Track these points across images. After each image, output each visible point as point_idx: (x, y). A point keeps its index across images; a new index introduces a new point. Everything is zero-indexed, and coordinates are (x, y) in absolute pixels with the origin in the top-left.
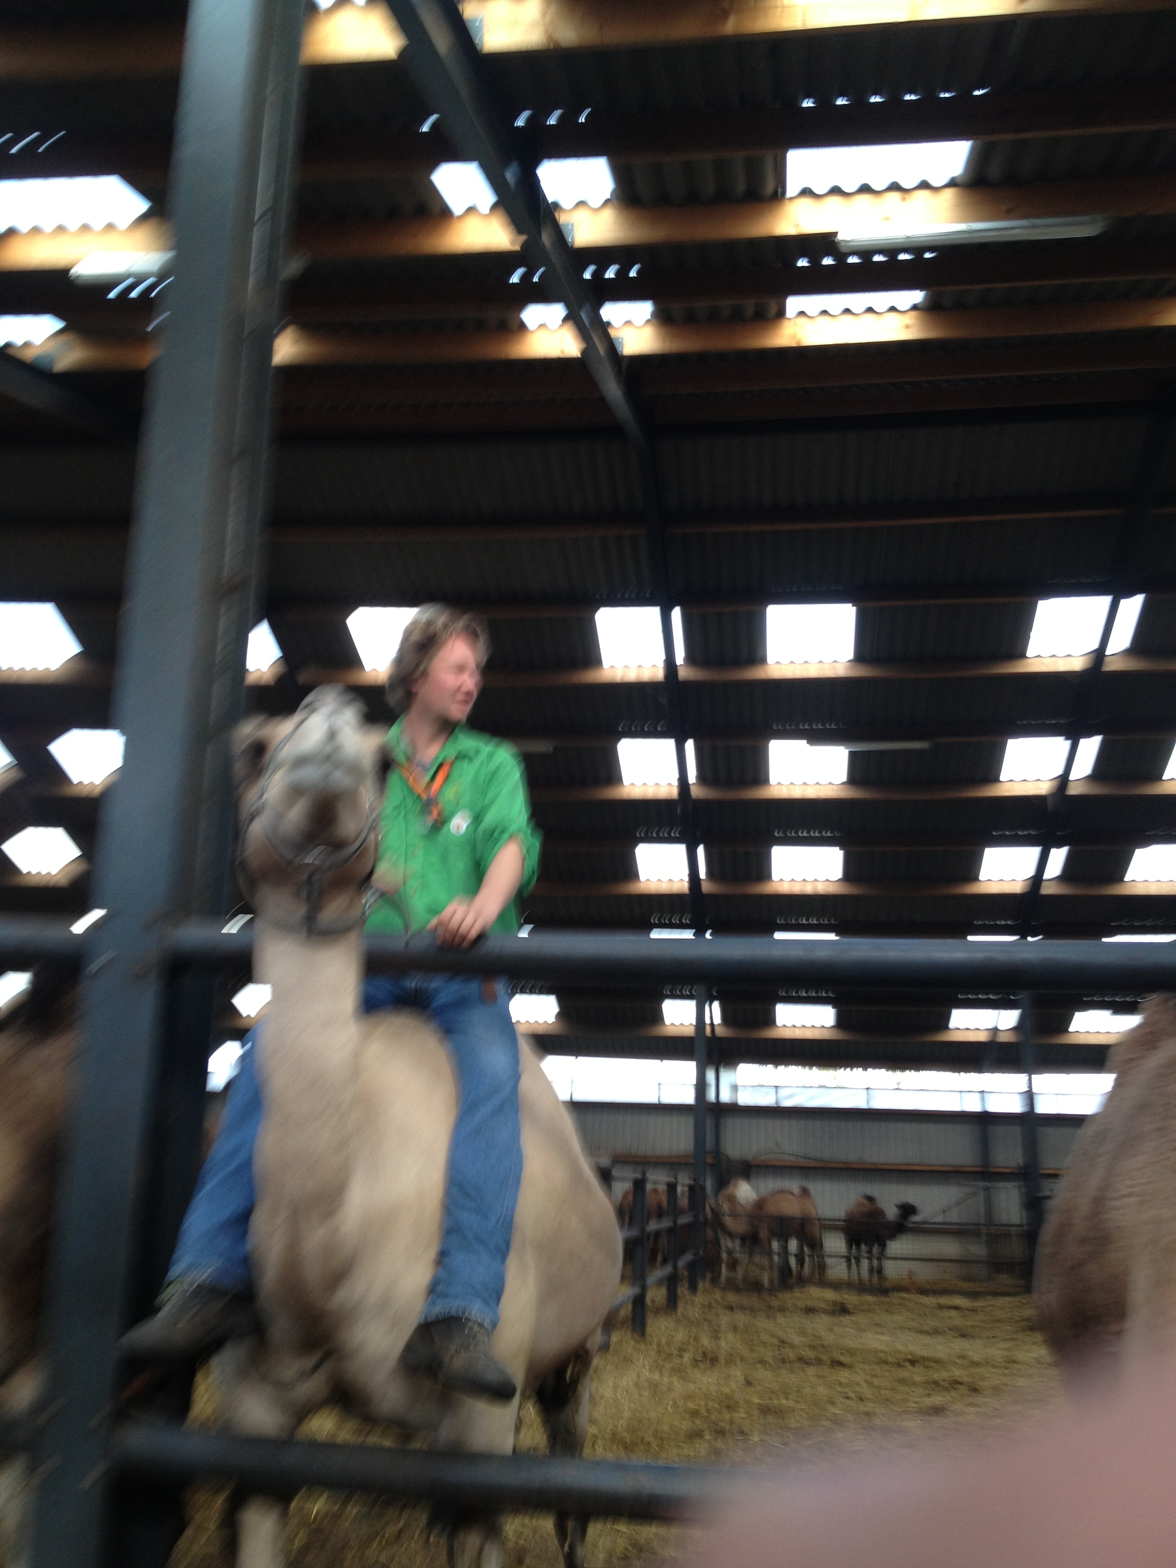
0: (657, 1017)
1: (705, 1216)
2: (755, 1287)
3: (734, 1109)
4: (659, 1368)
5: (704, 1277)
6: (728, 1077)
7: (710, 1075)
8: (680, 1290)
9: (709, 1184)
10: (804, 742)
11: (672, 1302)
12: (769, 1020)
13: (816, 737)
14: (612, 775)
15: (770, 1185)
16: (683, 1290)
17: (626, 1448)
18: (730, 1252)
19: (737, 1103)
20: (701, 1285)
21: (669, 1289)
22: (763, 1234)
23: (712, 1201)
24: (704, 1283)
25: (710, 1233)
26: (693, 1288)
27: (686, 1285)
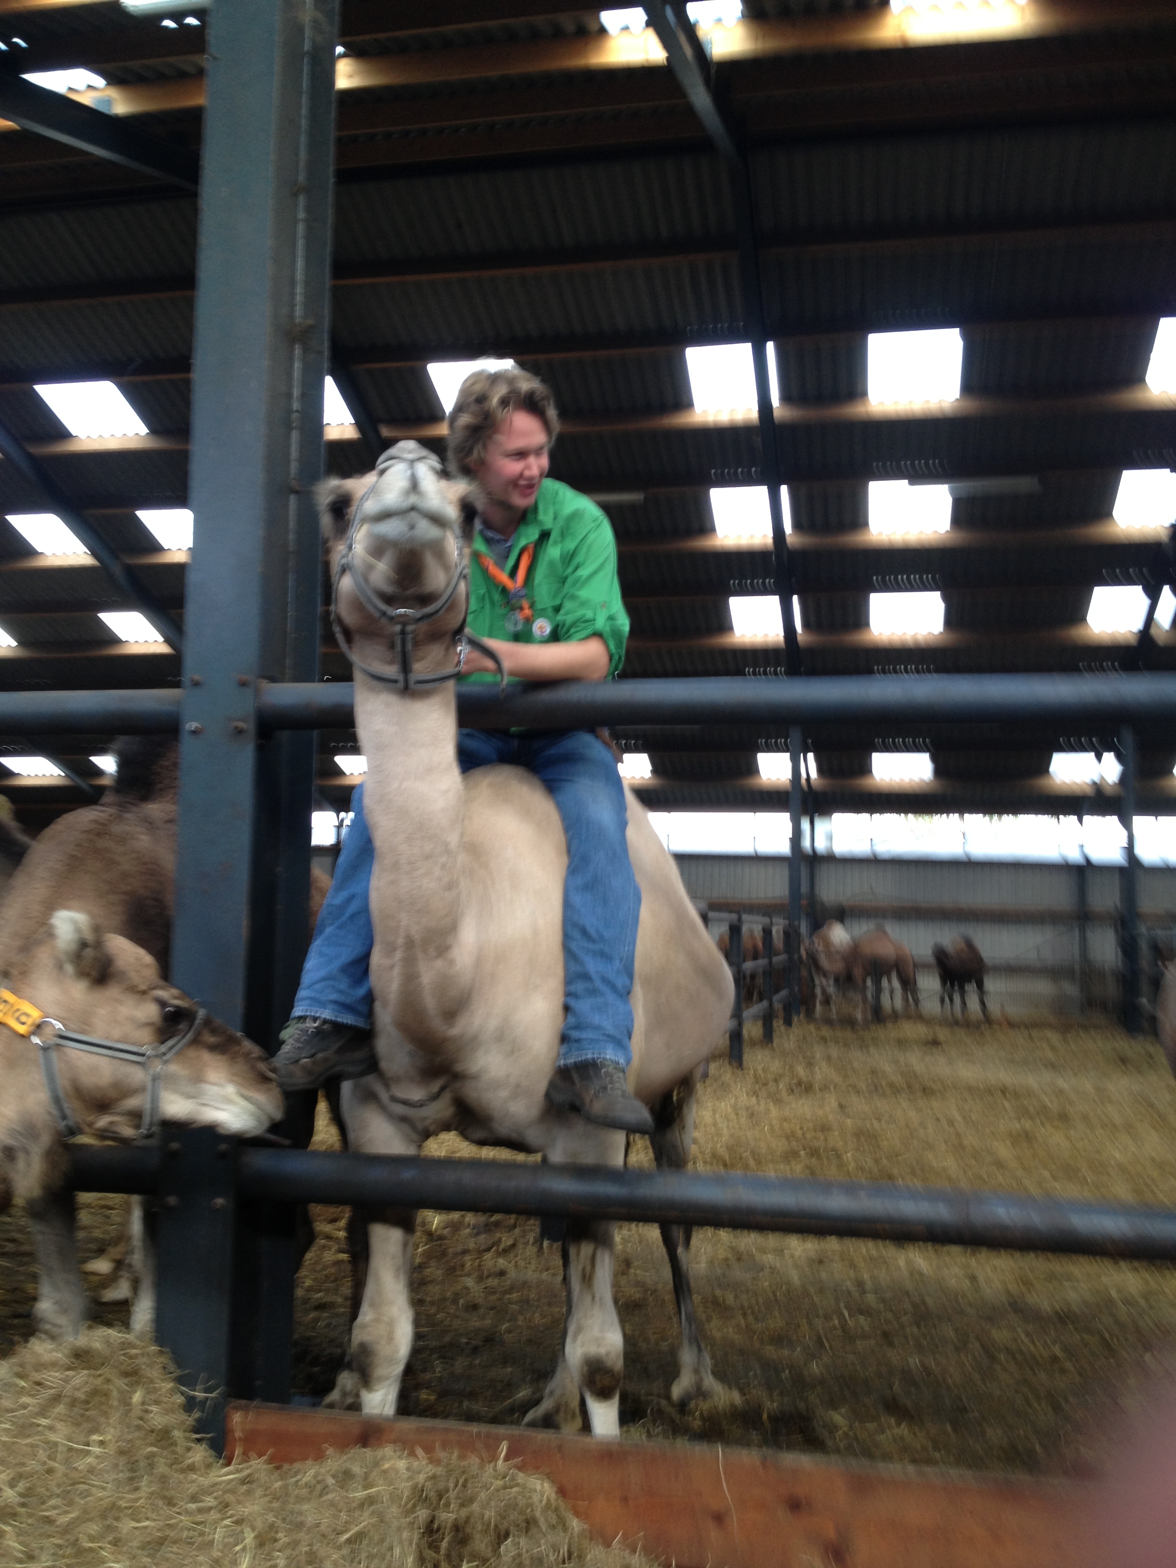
0: (752, 769)
1: (800, 957)
2: (849, 1022)
3: (830, 858)
4: (756, 1094)
5: (799, 1013)
6: (822, 826)
7: (805, 825)
8: (775, 1024)
9: (804, 929)
10: (905, 482)
11: (768, 1036)
12: (865, 769)
13: (917, 476)
14: (705, 526)
15: (863, 928)
16: (778, 1024)
17: (725, 1165)
18: (824, 991)
19: (833, 853)
20: (795, 1019)
21: (764, 1025)
22: (858, 972)
23: (807, 942)
24: (799, 1017)
25: (804, 973)
26: (788, 1022)
27: (781, 1022)
